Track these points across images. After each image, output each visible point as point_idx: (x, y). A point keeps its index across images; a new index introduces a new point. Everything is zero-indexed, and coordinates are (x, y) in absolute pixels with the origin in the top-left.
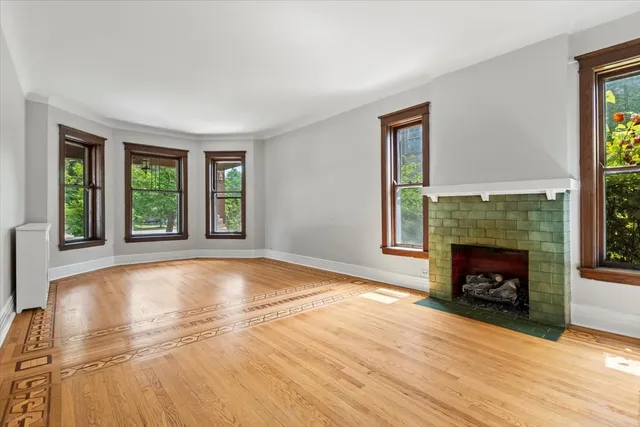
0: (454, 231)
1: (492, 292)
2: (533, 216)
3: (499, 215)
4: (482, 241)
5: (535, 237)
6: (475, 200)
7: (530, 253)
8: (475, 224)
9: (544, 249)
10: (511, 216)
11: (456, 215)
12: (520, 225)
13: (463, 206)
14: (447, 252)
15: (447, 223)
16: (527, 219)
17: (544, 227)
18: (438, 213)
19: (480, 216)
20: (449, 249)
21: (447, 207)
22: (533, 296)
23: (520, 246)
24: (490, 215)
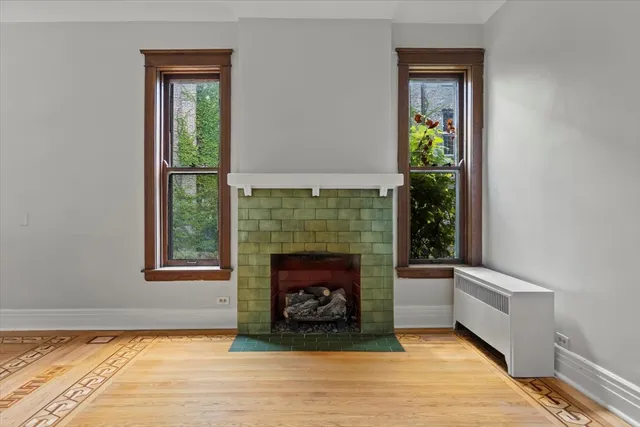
0: (274, 237)
1: (321, 310)
2: (366, 214)
3: (330, 214)
4: (311, 247)
5: (367, 238)
6: (304, 195)
7: (362, 256)
8: (303, 227)
9: (375, 251)
10: (343, 214)
11: (278, 214)
12: (353, 225)
13: (288, 203)
14: (265, 266)
15: (266, 226)
16: (359, 219)
17: (376, 227)
18: (252, 211)
19: (308, 215)
20: (268, 261)
21: (265, 202)
22: (365, 306)
23: (353, 250)
24: (320, 214)
